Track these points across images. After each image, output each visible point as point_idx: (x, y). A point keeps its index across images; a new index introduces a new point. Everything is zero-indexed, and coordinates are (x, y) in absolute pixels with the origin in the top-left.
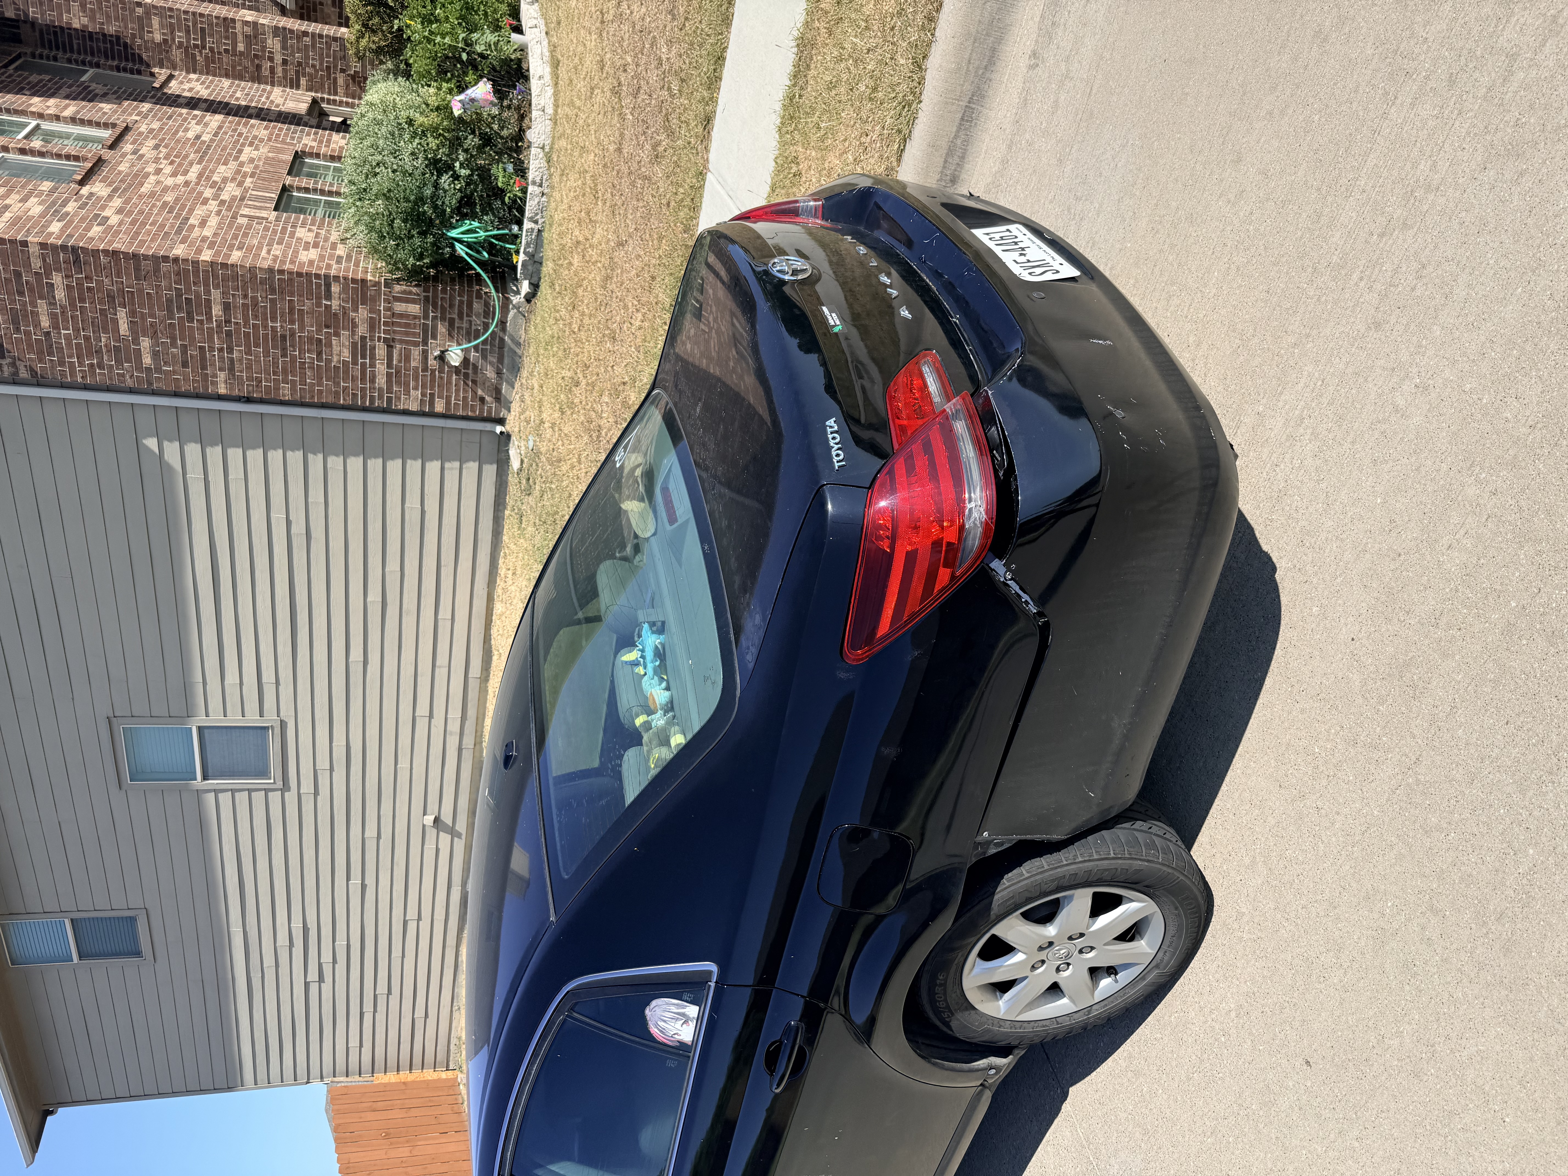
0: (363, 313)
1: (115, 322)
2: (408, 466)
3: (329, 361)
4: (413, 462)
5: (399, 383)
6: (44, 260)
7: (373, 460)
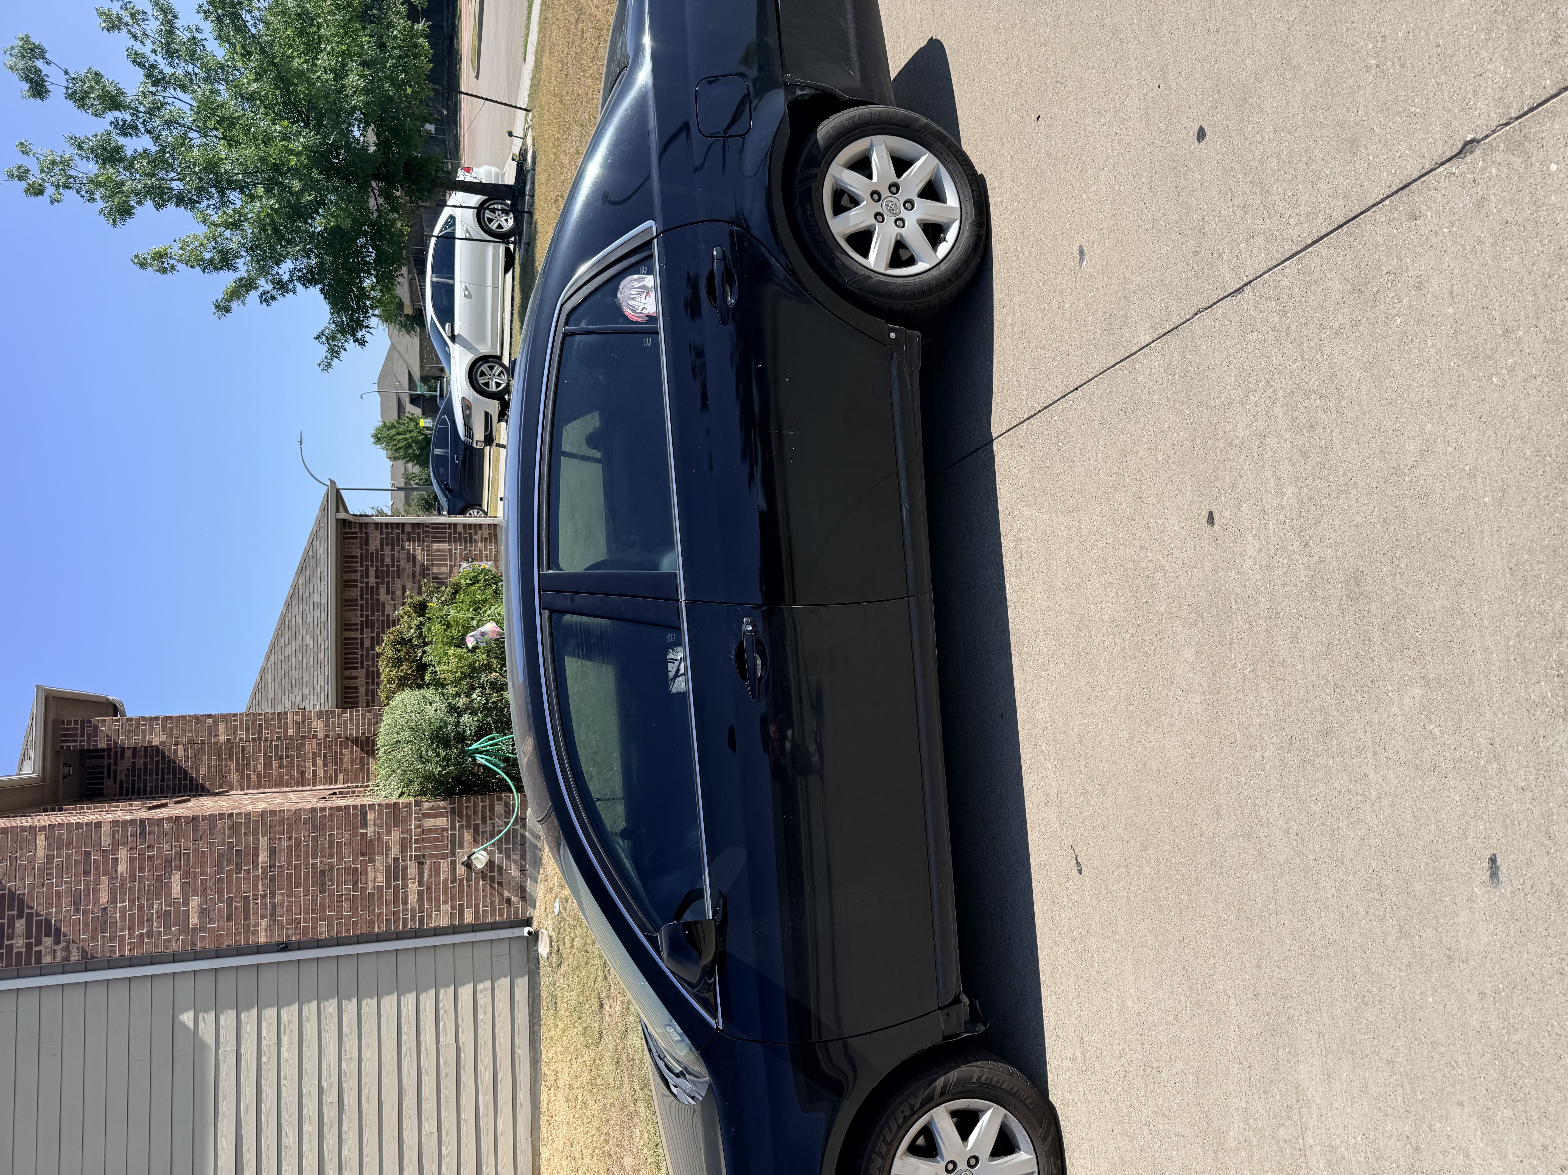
0: (396, 835)
1: (169, 886)
2: (441, 995)
3: (364, 889)
4: (446, 990)
5: (430, 900)
6: (114, 837)
7: (407, 995)
